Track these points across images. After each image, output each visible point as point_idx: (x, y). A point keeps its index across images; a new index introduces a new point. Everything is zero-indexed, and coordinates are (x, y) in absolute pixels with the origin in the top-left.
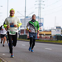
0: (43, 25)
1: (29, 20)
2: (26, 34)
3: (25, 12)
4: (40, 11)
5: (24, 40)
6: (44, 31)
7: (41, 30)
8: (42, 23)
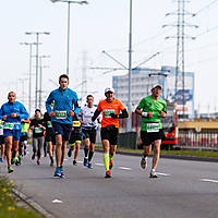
0: (191, 97)
1: (143, 79)
2: (134, 130)
3: (130, 51)
4: (180, 49)
5: (126, 151)
6: (196, 119)
7: (187, 116)
8: (187, 91)
